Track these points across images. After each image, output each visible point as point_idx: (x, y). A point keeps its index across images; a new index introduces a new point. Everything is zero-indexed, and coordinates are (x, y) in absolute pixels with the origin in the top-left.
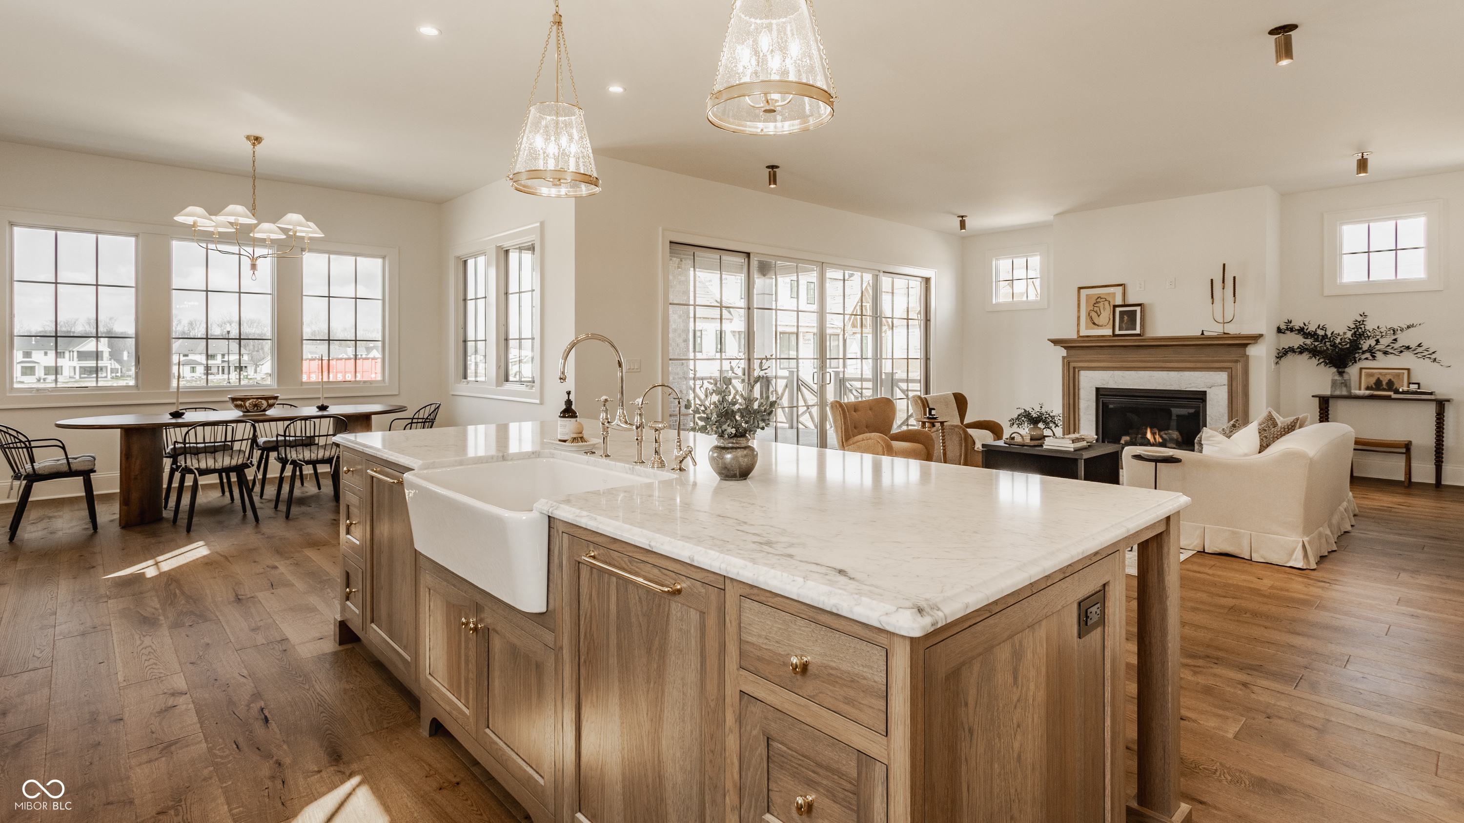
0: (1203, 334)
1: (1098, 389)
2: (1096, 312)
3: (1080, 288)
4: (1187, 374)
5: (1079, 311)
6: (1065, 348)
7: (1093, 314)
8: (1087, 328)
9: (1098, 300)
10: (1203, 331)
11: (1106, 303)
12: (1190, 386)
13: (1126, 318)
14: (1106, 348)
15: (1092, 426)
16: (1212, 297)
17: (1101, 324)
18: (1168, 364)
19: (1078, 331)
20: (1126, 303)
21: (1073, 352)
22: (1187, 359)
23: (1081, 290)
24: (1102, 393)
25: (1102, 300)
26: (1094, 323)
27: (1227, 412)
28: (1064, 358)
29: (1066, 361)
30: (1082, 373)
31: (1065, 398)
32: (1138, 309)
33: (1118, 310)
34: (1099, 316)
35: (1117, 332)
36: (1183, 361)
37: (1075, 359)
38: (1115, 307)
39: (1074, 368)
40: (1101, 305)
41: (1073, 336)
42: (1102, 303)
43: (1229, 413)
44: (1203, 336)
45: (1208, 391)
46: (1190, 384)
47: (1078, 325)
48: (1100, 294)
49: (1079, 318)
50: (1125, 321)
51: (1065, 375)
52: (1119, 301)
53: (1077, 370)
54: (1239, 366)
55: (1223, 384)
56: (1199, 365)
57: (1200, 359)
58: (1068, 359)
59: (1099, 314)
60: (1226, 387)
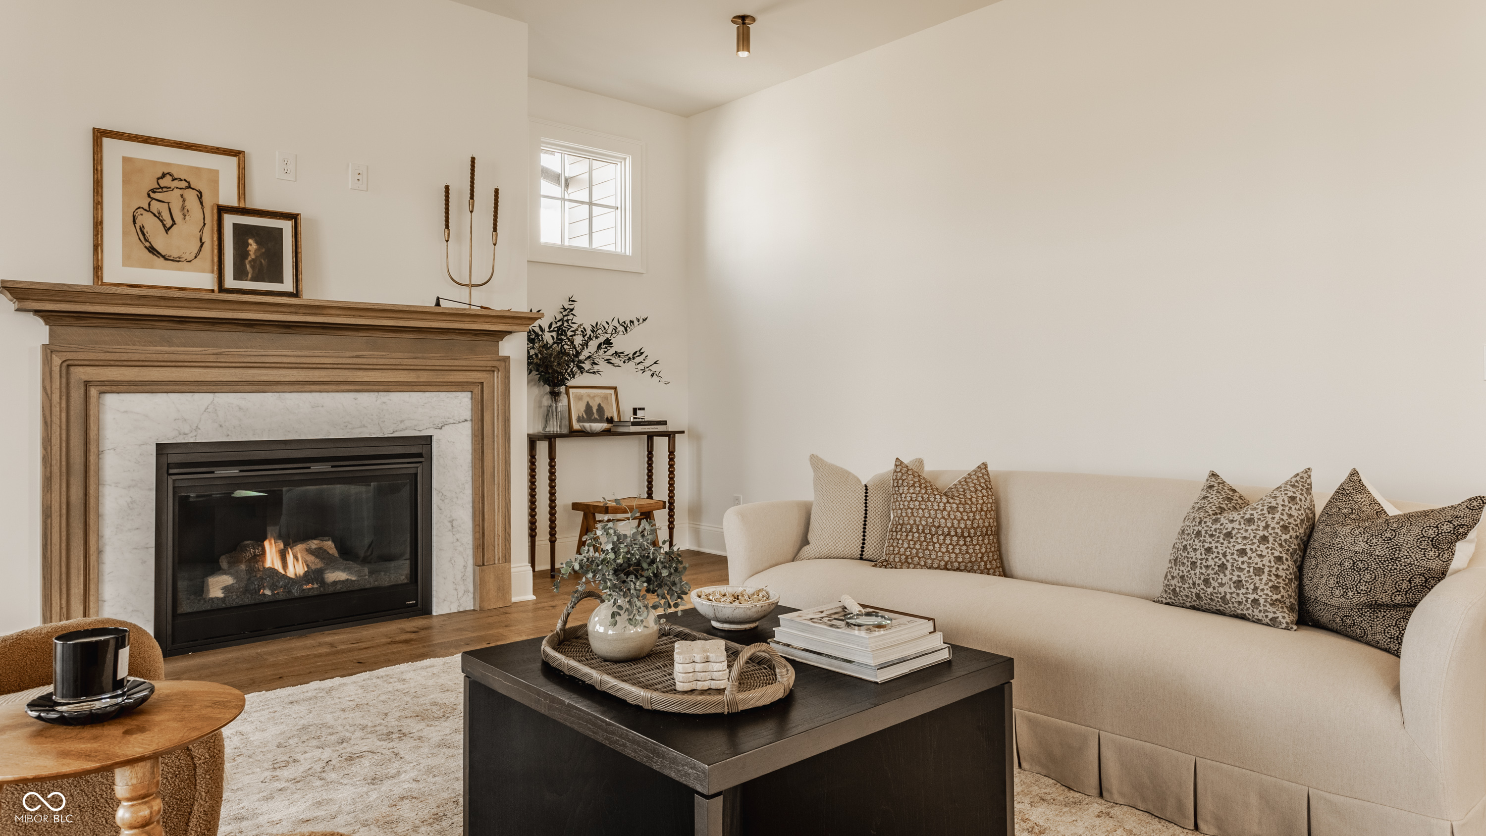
0: (438, 304)
1: (161, 449)
2: (158, 216)
3: (99, 135)
4: (396, 399)
5: (98, 204)
6: (46, 316)
7: (149, 222)
8: (128, 261)
9: (163, 183)
10: (438, 299)
11: (191, 196)
12: (402, 426)
13: (253, 246)
14: (194, 326)
15: (144, 562)
16: (447, 226)
17: (175, 254)
18: (360, 373)
19: (98, 269)
20: (249, 205)
21: (74, 333)
22: (405, 362)
23: (106, 140)
24: (173, 459)
25: (176, 183)
26: (152, 250)
27: (469, 479)
28: (49, 351)
29: (57, 361)
30: (112, 401)
31: (56, 487)
32: (287, 226)
33: (229, 221)
34: (167, 230)
35: (230, 282)
36: (394, 368)
37: (92, 356)
38: (222, 210)
39: (87, 384)
40: (174, 197)
41: (82, 277)
42: (177, 192)
43: (474, 481)
44: (438, 310)
45: (437, 436)
46: (402, 422)
47: (97, 246)
48: (169, 164)
49: (98, 225)
50: (252, 256)
51: (56, 410)
52: (228, 196)
53: (93, 392)
54: (497, 378)
55: (462, 419)
56: (424, 377)
57: (429, 362)
58: (69, 356)
59: (169, 223)
60: (468, 425)
